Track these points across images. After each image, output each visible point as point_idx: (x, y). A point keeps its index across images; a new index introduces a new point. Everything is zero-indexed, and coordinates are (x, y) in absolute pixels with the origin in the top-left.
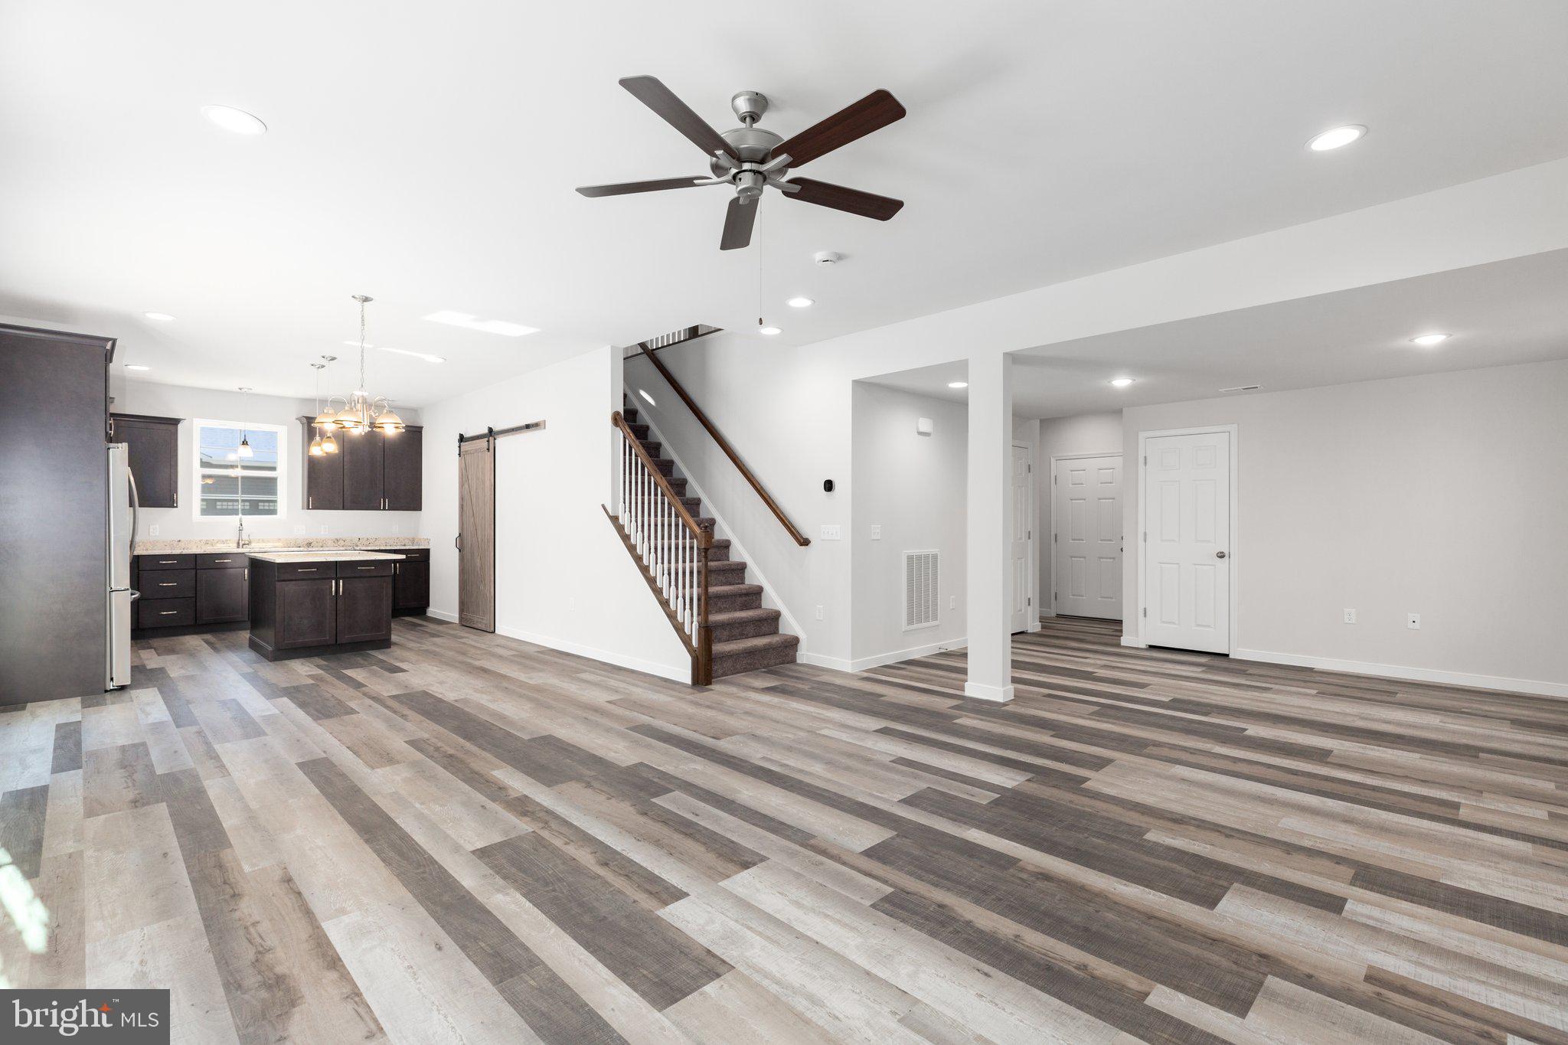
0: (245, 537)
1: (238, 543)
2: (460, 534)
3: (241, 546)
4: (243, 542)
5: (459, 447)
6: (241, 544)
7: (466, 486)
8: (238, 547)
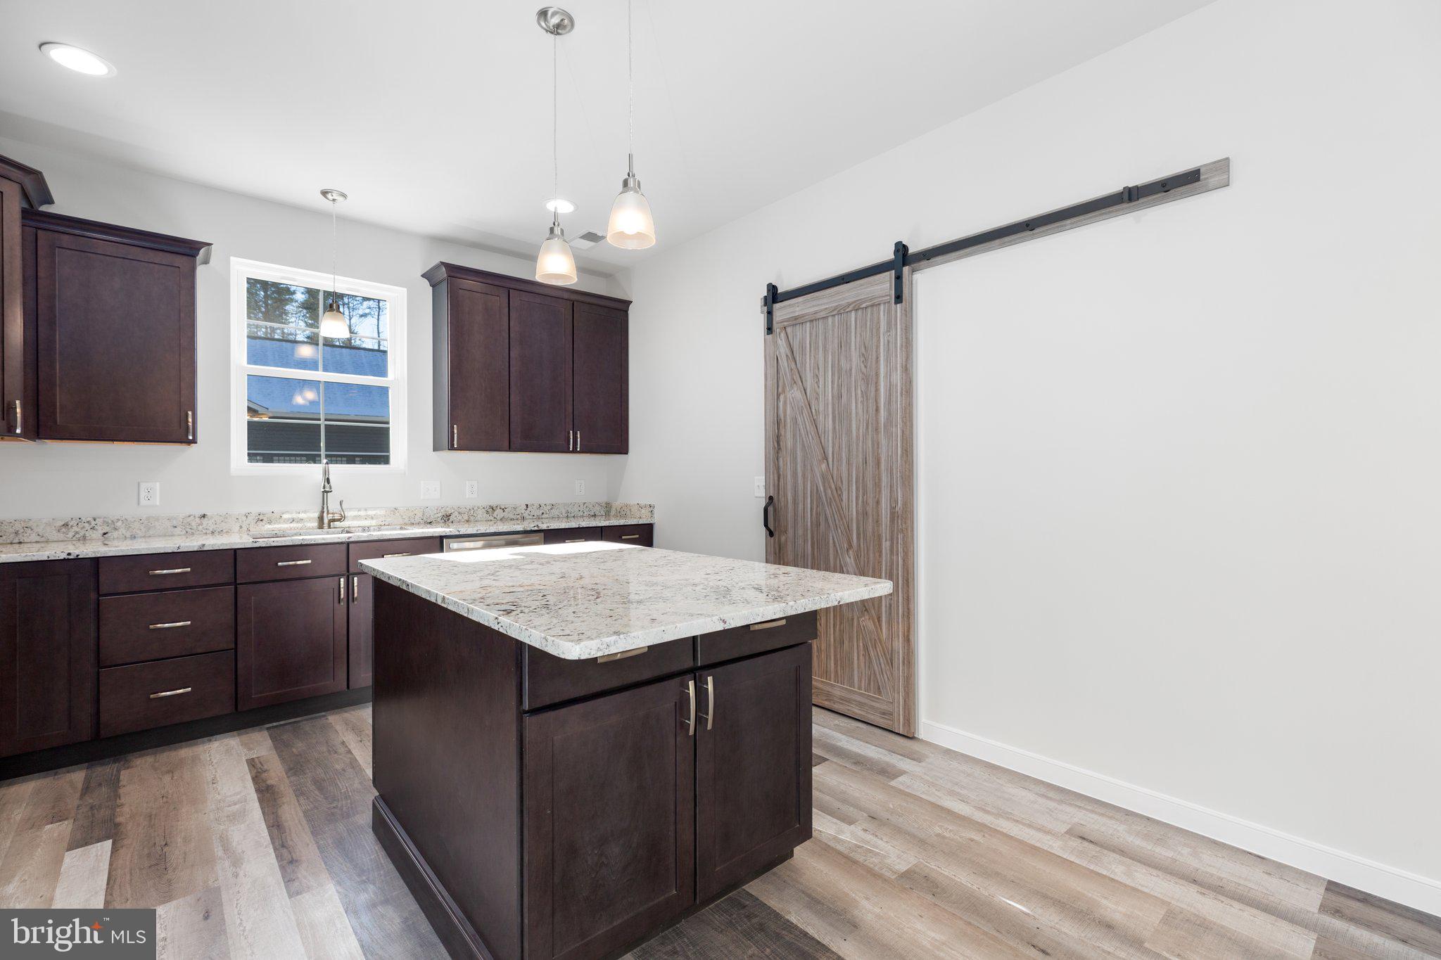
0: (333, 506)
1: (321, 519)
2: (771, 498)
3: (326, 525)
4: (330, 516)
5: (770, 313)
6: (326, 521)
7: (795, 394)
8: (321, 526)
